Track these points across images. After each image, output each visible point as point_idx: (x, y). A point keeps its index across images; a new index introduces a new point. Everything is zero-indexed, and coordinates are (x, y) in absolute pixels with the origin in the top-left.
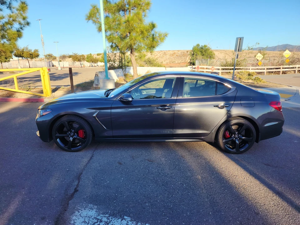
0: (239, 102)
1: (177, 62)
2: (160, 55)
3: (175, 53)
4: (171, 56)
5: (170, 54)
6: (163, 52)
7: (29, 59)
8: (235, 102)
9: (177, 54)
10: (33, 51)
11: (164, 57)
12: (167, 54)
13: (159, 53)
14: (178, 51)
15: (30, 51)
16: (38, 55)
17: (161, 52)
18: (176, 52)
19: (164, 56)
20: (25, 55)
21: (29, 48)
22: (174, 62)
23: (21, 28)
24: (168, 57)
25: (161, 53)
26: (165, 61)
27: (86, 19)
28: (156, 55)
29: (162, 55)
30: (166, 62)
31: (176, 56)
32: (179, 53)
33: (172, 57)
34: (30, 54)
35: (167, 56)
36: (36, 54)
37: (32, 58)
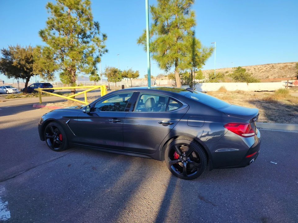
0: (186, 120)
1: (288, 76)
2: (267, 68)
3: (286, 66)
4: (281, 69)
5: (279, 67)
6: (271, 65)
7: (132, 79)
8: (182, 120)
9: (289, 67)
10: (135, 72)
11: (271, 71)
12: (276, 67)
13: (265, 66)
14: (292, 63)
15: (133, 72)
17: (267, 65)
18: (288, 64)
19: (271, 69)
21: (133, 70)
22: (284, 76)
23: (101, 55)
24: (277, 71)
25: (268, 67)
26: (271, 76)
27: (138, 43)
28: (261, 69)
29: (268, 69)
30: (273, 76)
31: (289, 69)
32: (292, 65)
33: (282, 71)
34: (133, 75)
35: (276, 69)
36: (137, 74)
37: (134, 78)
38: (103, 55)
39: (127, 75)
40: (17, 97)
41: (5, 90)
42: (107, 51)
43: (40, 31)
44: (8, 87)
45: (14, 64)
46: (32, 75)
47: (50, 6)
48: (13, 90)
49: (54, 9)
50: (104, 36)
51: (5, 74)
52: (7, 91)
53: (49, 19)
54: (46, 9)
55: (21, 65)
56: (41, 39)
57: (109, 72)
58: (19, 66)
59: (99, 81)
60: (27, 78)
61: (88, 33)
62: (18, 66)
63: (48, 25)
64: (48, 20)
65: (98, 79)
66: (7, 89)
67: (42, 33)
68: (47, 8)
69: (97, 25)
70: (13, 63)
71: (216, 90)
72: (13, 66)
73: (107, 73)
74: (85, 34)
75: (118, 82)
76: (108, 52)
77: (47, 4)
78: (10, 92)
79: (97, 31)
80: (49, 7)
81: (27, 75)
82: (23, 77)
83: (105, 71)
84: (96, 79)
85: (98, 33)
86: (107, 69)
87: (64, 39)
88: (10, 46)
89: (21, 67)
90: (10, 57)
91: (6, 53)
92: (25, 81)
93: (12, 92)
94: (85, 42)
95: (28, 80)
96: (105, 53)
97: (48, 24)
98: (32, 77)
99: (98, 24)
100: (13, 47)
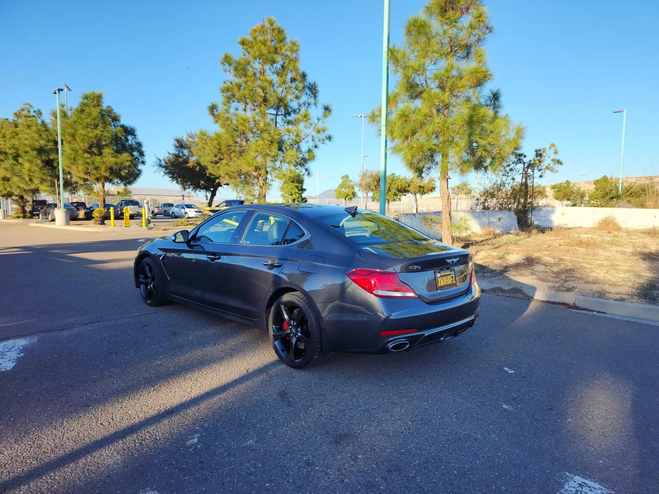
7: (418, 195)
16: (434, 188)
20: (411, 189)
34: (420, 187)
36: (430, 186)
37: (423, 193)
38: (320, 145)
39: (409, 186)
40: (191, 224)
41: (183, 210)
42: (329, 138)
43: (210, 105)
44: (189, 206)
45: (190, 165)
46: (219, 185)
47: (227, 60)
48: (196, 212)
49: (234, 65)
50: (327, 109)
51: (177, 182)
52: (186, 213)
53: (225, 83)
54: (222, 66)
55: (202, 166)
56: (211, 119)
57: (368, 180)
58: (198, 168)
59: (353, 199)
60: (212, 189)
61: (294, 105)
62: (196, 167)
63: (224, 94)
64: (223, 85)
65: (351, 196)
66: (187, 210)
67: (213, 108)
68: (223, 63)
69: (313, 89)
70: (188, 163)
71: (591, 226)
72: (188, 167)
73: (364, 183)
74: (286, 106)
75: (393, 203)
76: (332, 140)
77: (223, 56)
78: (190, 216)
79: (312, 100)
80: (226, 62)
81: (211, 185)
82: (207, 189)
83: (360, 178)
84: (348, 195)
85: (315, 104)
86: (364, 174)
87: (245, 118)
88: (189, 132)
89: (200, 169)
90: (186, 152)
91: (181, 145)
92: (209, 195)
93: (193, 216)
94: (289, 123)
95: (213, 194)
96: (327, 141)
97: (223, 92)
98: (219, 188)
99: (315, 87)
100: (193, 134)
